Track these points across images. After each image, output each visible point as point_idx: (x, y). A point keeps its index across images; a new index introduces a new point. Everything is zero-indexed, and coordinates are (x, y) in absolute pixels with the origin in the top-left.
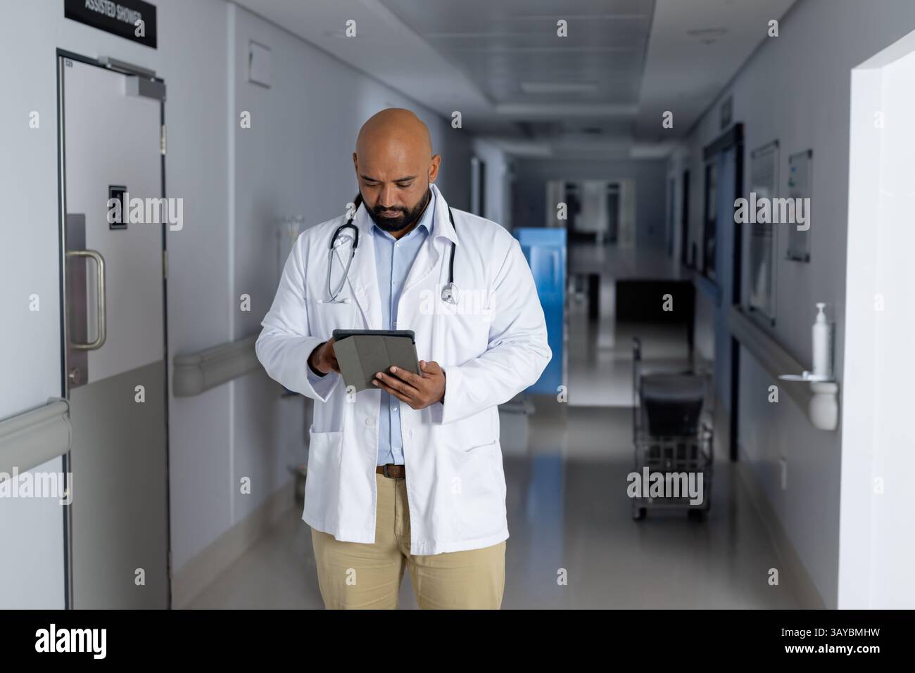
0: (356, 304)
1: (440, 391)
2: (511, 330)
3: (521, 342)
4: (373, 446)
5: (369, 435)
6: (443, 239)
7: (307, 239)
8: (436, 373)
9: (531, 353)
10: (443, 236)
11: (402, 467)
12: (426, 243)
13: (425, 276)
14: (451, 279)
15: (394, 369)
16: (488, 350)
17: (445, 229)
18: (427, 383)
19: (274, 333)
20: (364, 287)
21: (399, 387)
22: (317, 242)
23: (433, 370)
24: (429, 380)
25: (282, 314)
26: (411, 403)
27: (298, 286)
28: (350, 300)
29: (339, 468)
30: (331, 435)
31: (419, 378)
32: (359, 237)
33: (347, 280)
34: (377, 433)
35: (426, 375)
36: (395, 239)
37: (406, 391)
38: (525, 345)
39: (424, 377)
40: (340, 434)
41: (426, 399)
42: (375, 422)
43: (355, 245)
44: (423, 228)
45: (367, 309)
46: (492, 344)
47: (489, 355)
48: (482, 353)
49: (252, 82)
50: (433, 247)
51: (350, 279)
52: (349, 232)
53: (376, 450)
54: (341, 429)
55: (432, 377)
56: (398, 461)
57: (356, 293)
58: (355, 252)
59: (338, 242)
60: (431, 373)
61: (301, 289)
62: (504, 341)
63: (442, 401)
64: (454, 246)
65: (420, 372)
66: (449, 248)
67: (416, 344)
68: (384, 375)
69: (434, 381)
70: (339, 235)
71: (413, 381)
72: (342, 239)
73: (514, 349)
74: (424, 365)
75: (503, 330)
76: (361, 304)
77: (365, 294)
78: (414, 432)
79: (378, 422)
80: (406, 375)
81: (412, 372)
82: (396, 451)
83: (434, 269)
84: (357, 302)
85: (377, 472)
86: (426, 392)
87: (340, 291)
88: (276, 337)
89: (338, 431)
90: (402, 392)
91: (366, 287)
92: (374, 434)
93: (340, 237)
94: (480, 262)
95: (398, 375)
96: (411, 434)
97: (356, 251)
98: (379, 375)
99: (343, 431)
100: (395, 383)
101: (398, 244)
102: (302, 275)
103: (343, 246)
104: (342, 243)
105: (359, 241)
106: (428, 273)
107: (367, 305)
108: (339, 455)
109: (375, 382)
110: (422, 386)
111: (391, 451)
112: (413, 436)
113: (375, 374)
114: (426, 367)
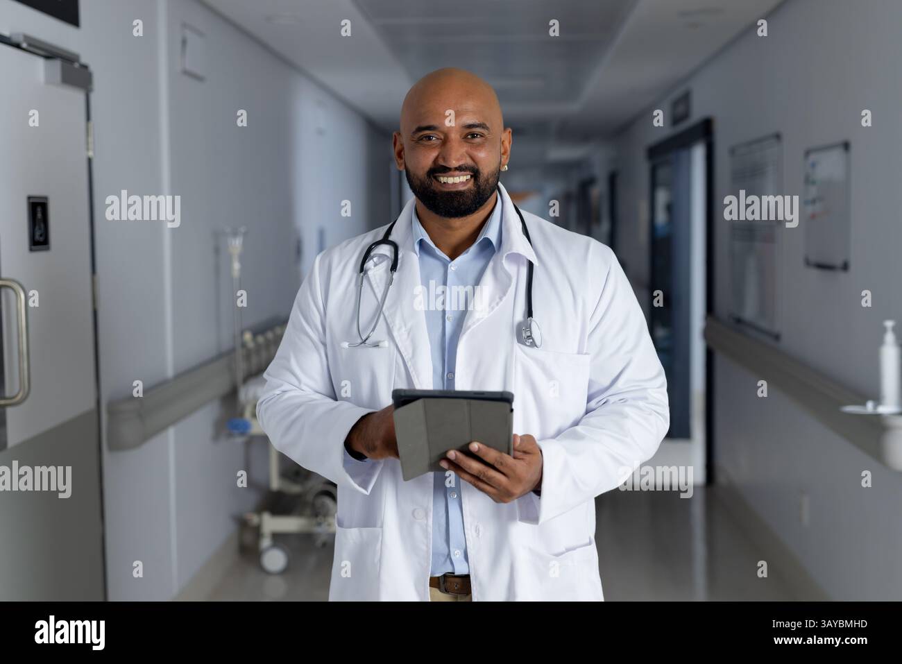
0: (396, 351)
1: (536, 477)
2: (620, 384)
3: (634, 399)
4: (424, 548)
5: (418, 532)
6: (516, 258)
7: (327, 262)
8: (530, 450)
9: (650, 414)
10: (516, 252)
11: (466, 578)
12: (491, 264)
13: (493, 308)
14: (529, 313)
15: (475, 446)
16: (587, 412)
17: (519, 243)
18: (520, 467)
19: (284, 392)
20: (405, 325)
21: (480, 471)
22: (342, 264)
23: (528, 448)
24: (521, 462)
25: (294, 364)
26: (494, 494)
27: (315, 328)
28: (386, 344)
29: (378, 577)
30: (365, 531)
31: (509, 459)
32: (400, 256)
33: (382, 316)
34: (430, 530)
35: (518, 454)
36: (448, 259)
37: (490, 478)
38: (641, 404)
39: (515, 458)
40: (378, 530)
41: (518, 490)
42: (427, 515)
43: (394, 268)
44: (488, 242)
45: (410, 355)
46: (593, 404)
47: (592, 419)
48: (580, 417)
49: (186, 73)
50: (503, 268)
51: (386, 314)
52: (385, 250)
53: (428, 552)
54: (379, 524)
55: (527, 457)
56: (460, 569)
57: (395, 334)
58: (394, 277)
59: (370, 264)
60: (525, 452)
61: (317, 330)
62: (612, 399)
63: (537, 490)
64: (531, 265)
65: (512, 452)
66: (524, 271)
67: (515, 411)
68: (459, 454)
69: (529, 464)
70: (372, 254)
71: (502, 464)
72: (375, 259)
73: (627, 410)
74: (518, 441)
75: (607, 383)
76: (402, 350)
77: (409, 334)
78: (481, 529)
79: (431, 514)
80: (492, 455)
81: (501, 451)
82: (457, 555)
83: (504, 299)
84: (397, 347)
85: (430, 586)
86: (519, 480)
87: (373, 330)
88: (290, 398)
89: (374, 526)
90: (484, 479)
91: (409, 325)
92: (426, 531)
93: (372, 258)
94: (570, 291)
95: (480, 455)
96: (477, 531)
97: (395, 275)
98: (452, 454)
99: (382, 527)
100: (475, 466)
101: (454, 266)
102: (318, 310)
103: (377, 270)
104: (376, 265)
105: (399, 261)
106: (497, 304)
107: (411, 352)
108: (376, 560)
109: (444, 464)
110: (514, 471)
111: (449, 555)
112: (481, 533)
113: (446, 452)
114: (520, 445)
